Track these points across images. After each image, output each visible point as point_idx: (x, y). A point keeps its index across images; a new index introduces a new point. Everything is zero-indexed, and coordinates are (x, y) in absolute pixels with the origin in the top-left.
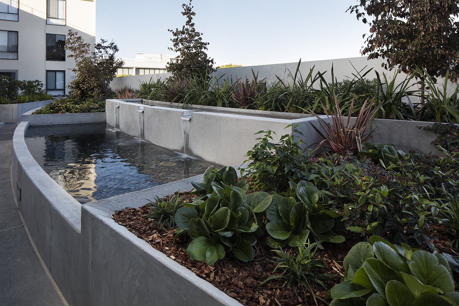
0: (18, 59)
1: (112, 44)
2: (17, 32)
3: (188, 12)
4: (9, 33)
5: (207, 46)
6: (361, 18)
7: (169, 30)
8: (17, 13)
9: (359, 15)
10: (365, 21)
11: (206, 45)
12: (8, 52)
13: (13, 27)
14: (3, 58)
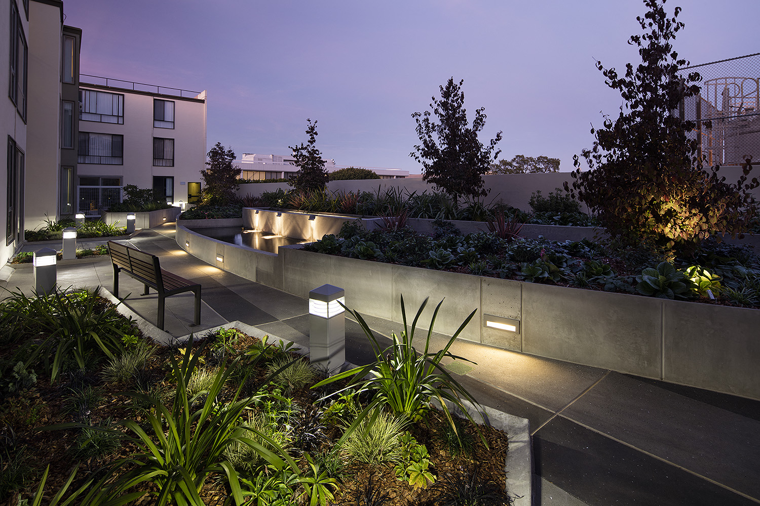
0: (123, 165)
1: (229, 151)
2: (123, 136)
3: (312, 131)
4: (113, 136)
5: (325, 164)
6: (417, 160)
7: (289, 147)
8: (122, 115)
9: (416, 158)
10: (419, 161)
11: (324, 162)
12: (112, 156)
13: (117, 130)
14: (106, 163)
